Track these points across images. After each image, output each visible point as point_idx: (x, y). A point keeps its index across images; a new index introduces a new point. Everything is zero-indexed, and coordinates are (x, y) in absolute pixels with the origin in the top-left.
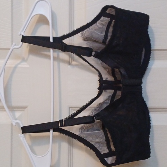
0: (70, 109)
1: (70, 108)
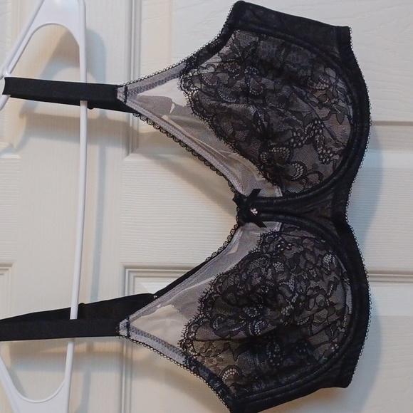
0: (127, 270)
1: (126, 268)
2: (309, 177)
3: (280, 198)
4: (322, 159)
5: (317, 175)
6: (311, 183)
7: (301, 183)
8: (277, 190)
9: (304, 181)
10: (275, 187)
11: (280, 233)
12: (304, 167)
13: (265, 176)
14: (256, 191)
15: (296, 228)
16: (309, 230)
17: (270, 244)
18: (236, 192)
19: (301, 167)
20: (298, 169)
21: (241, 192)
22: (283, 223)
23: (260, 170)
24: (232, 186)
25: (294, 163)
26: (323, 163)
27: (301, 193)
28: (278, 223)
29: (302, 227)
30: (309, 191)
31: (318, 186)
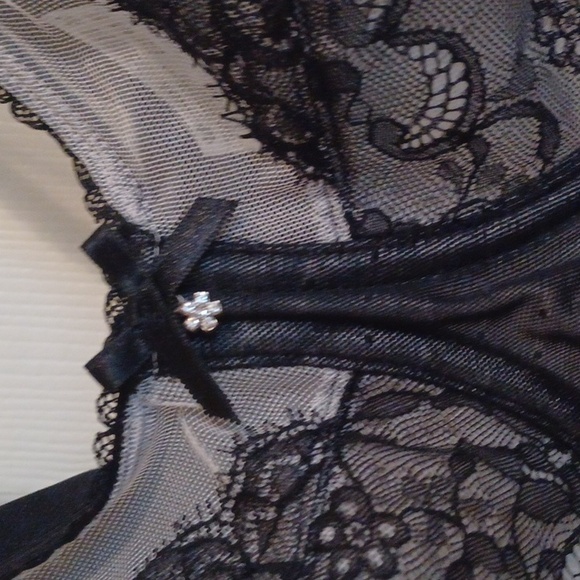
2: (491, 134)
3: (336, 249)
4: (551, 40)
5: (532, 124)
6: (497, 175)
7: (448, 170)
8: (320, 204)
9: (463, 157)
10: (313, 188)
11: (335, 433)
12: (473, 73)
13: (257, 131)
14: (212, 210)
15: (422, 396)
16: (489, 401)
17: (280, 506)
18: (105, 212)
19: (458, 69)
20: (439, 83)
21: (132, 213)
22: (357, 374)
23: (233, 92)
24: (90, 186)
25: (421, 36)
26: (553, 60)
27: (447, 227)
28: (329, 374)
29: (455, 390)
30: (487, 216)
31: (530, 193)
